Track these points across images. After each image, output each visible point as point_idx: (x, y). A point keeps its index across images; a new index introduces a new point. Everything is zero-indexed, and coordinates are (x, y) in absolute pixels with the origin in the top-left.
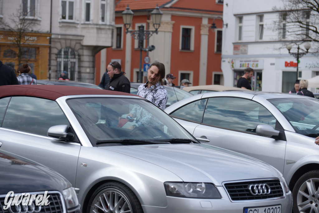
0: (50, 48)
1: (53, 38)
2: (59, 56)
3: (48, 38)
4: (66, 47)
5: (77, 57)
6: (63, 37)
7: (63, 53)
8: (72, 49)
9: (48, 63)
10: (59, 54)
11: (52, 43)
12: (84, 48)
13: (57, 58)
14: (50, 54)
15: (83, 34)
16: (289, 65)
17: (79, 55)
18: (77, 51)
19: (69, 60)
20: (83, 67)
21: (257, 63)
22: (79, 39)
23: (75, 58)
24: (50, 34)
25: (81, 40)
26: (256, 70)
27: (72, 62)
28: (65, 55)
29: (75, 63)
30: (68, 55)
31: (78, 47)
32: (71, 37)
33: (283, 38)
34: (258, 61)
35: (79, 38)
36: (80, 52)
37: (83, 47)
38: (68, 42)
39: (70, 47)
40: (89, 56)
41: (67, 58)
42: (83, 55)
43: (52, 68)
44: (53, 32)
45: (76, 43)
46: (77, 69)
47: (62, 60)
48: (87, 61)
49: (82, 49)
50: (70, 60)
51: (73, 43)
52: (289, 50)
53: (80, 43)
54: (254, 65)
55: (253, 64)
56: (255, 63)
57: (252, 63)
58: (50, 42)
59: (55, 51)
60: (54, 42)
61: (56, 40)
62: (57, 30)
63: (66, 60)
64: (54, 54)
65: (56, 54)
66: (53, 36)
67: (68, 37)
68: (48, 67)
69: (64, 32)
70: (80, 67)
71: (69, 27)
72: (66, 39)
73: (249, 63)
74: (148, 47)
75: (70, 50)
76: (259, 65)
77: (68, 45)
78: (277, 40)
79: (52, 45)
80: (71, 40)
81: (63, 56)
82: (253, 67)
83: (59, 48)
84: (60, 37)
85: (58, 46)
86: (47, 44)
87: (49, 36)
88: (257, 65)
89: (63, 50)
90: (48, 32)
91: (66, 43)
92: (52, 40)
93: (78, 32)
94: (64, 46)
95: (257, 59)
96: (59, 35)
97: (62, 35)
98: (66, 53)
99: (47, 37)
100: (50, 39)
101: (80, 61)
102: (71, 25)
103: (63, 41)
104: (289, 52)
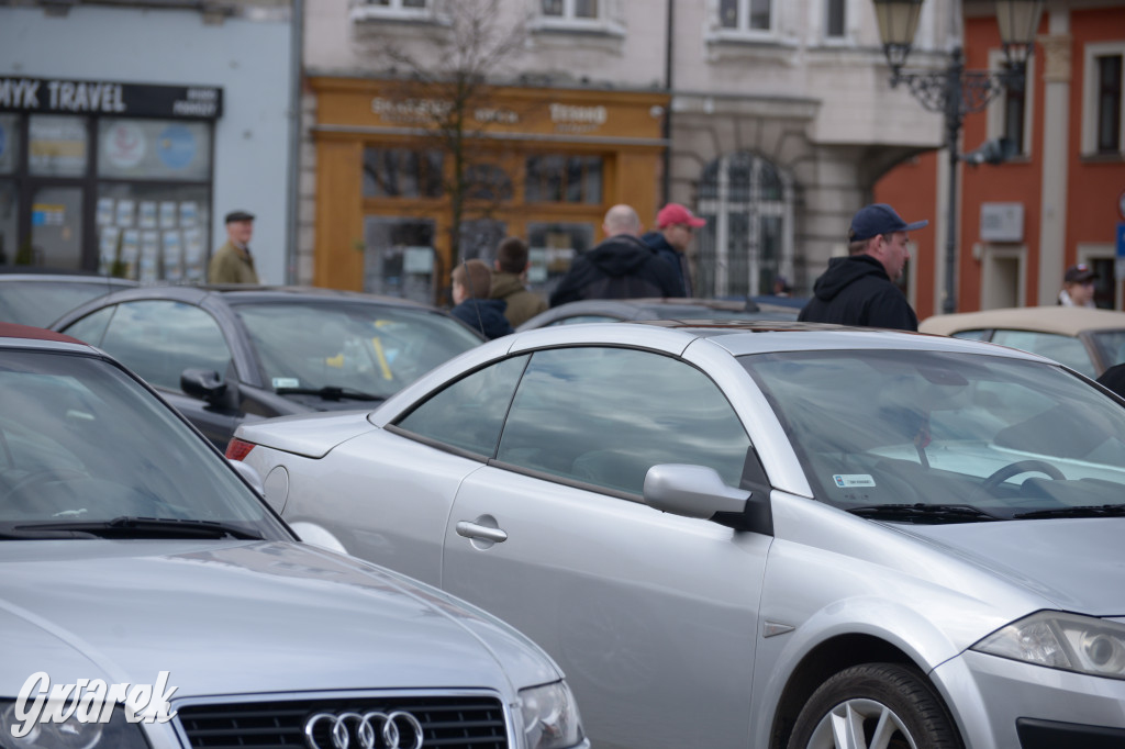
0: (666, 155)
1: (682, 114)
2: (706, 191)
3: (656, 111)
4: (741, 153)
5: (789, 194)
6: (723, 107)
7: (723, 178)
8: (763, 156)
10: (707, 181)
11: (675, 132)
12: (822, 154)
13: (696, 200)
14: (666, 181)
15: (814, 93)
17: (799, 188)
18: (789, 168)
19: (751, 206)
20: (816, 238)
22: (797, 116)
23: (779, 198)
24: (663, 94)
25: (807, 120)
27: (764, 220)
28: (733, 184)
29: (779, 221)
30: (747, 185)
31: (792, 148)
32: (761, 108)
35: (797, 111)
36: (805, 172)
37: (816, 150)
38: (749, 129)
39: (757, 152)
40: (843, 189)
41: (746, 200)
42: (816, 187)
44: (680, 83)
45: (786, 133)
46: (788, 246)
47: (722, 209)
48: (832, 214)
49: (813, 158)
50: (755, 210)
51: (772, 133)
53: (802, 135)
58: (666, 130)
59: (688, 169)
60: (684, 127)
61: (695, 122)
62: (696, 75)
63: (739, 208)
64: (683, 180)
65: (695, 184)
66: (678, 105)
67: (746, 107)
69: (728, 86)
70: (801, 238)
71: (754, 62)
72: (737, 117)
74: (984, 146)
75: (757, 164)
77: (748, 141)
79: (677, 142)
80: (761, 119)
81: (724, 191)
83: (708, 153)
84: (709, 107)
85: (705, 146)
86: (652, 137)
87: (662, 105)
89: (725, 164)
90: (655, 85)
91: (737, 134)
92: (675, 121)
93: (794, 83)
94: (728, 145)
96: (703, 96)
97: (718, 98)
98: (739, 177)
99: (649, 106)
100: (668, 114)
101: (802, 210)
102: (763, 53)
103: (726, 126)
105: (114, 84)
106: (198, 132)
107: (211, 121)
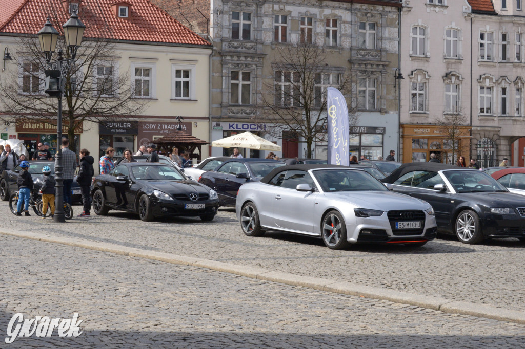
0: (471, 139)
2: (478, 146)
4: (485, 138)
5: (495, 146)
6: (482, 129)
7: (482, 143)
9: (469, 153)
10: (479, 144)
11: (472, 134)
12: (502, 138)
13: (477, 148)
14: (471, 144)
15: (500, 126)
17: (497, 145)
18: (495, 141)
19: (488, 149)
20: (500, 155)
23: (493, 147)
24: (470, 126)
25: (499, 131)
28: (484, 145)
29: (493, 152)
30: (487, 145)
31: (496, 137)
32: (489, 129)
35: (497, 129)
36: (498, 142)
38: (487, 133)
40: (506, 145)
42: (500, 145)
43: (473, 157)
44: (473, 124)
45: (494, 134)
46: (495, 157)
47: (482, 149)
48: (504, 150)
49: (500, 139)
51: (491, 134)
53: (498, 134)
59: (475, 142)
60: (474, 133)
61: (476, 132)
62: (476, 122)
63: (485, 149)
64: (474, 144)
65: (476, 145)
66: (473, 129)
67: (486, 129)
68: (469, 156)
69: (482, 125)
70: (498, 155)
71: (488, 120)
72: (484, 131)
75: (489, 140)
77: (487, 136)
79: (473, 136)
80: (489, 131)
81: (482, 146)
83: (479, 139)
84: (479, 129)
86: (468, 135)
87: (470, 129)
89: (482, 140)
90: (468, 125)
91: (485, 134)
92: (472, 132)
93: (496, 124)
94: (483, 137)
96: (478, 127)
97: (481, 127)
98: (485, 143)
99: (468, 129)
100: (471, 131)
101: (498, 150)
102: (489, 118)
103: (482, 133)
105: (364, 127)
106: (380, 136)
107: (383, 134)
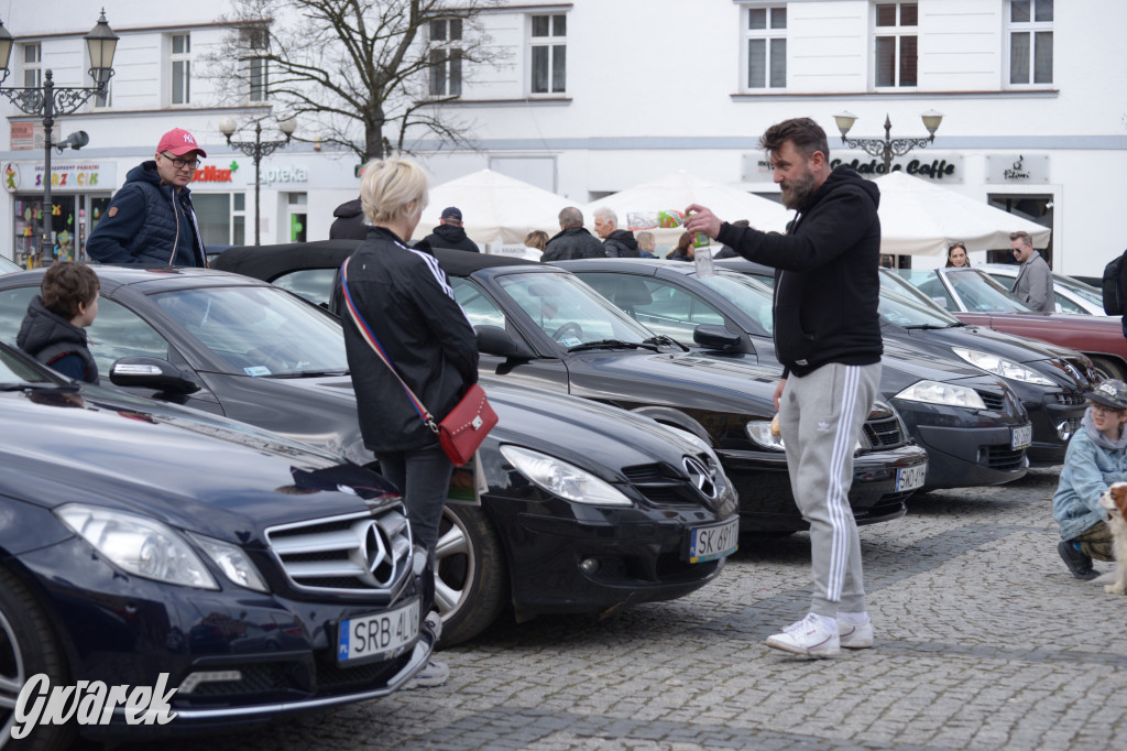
16: (202, 176)
21: (94, 171)
26: (90, 193)
33: (174, 102)
34: (96, 167)
52: (228, 135)
54: (83, 179)
55: (81, 175)
56: (90, 172)
57: (76, 172)
73: (69, 172)
76: (99, 178)
78: (159, 108)
82: (80, 183)
88: (94, 179)
95: (94, 161)
104: (229, 142)
